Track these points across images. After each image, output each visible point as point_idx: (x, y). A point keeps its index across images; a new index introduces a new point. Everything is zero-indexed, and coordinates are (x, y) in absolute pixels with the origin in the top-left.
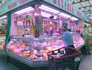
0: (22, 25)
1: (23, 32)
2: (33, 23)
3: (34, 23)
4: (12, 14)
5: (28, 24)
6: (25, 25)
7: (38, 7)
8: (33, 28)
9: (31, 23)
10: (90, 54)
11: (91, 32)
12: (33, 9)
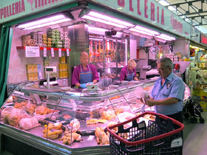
0: (38, 55)
1: (40, 74)
2: (64, 50)
3: (68, 50)
4: (11, 29)
5: (53, 53)
6: (45, 56)
7: (80, 15)
8: (63, 62)
9: (60, 50)
10: (202, 121)
11: (204, 66)
12: (68, 19)
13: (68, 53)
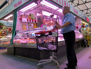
0: (26, 21)
1: (27, 29)
5: (32, 21)
6: (29, 22)
7: (40, 2)
8: (35, 25)
9: (34, 20)
12: (36, 5)
13: (37, 22)
